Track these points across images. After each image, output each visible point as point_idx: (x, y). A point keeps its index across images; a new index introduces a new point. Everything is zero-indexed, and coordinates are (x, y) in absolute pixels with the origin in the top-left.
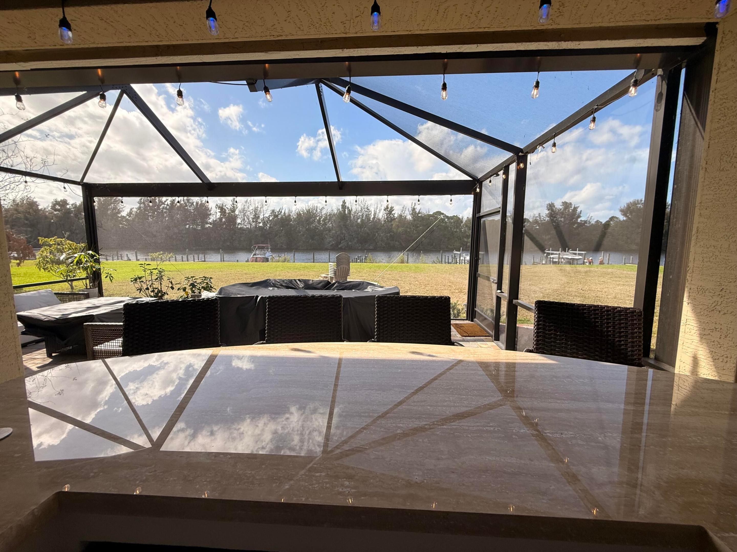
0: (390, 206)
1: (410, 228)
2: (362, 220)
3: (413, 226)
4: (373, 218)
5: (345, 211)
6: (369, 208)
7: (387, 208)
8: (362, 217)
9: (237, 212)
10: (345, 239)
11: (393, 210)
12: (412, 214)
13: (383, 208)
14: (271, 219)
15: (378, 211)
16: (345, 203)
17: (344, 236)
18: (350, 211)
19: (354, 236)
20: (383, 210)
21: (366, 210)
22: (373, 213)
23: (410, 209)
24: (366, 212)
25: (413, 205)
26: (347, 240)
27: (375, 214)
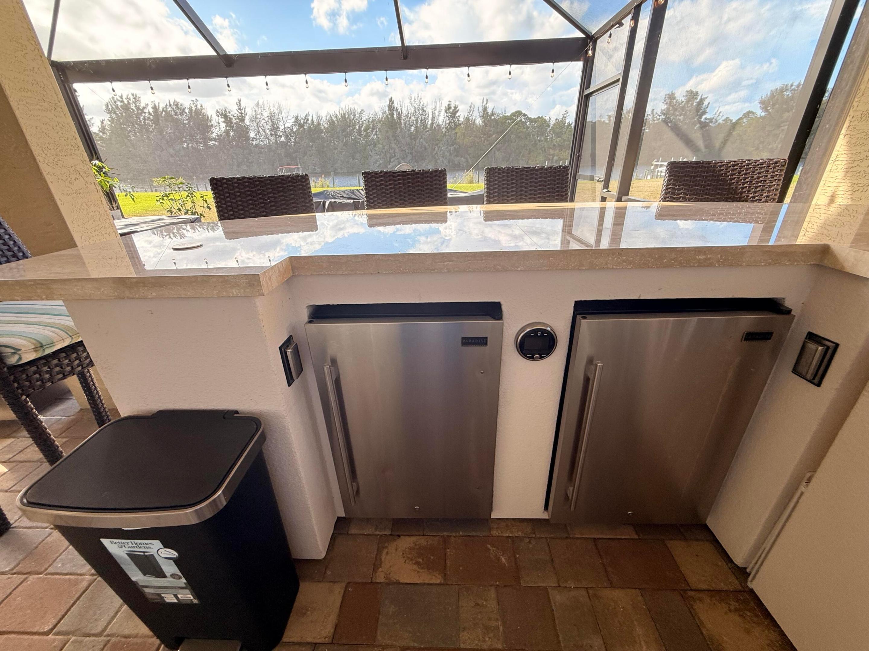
0: (453, 106)
1: (480, 138)
2: (416, 128)
3: (484, 134)
4: (431, 125)
5: (393, 114)
6: (425, 109)
7: (449, 108)
8: (417, 123)
9: (247, 122)
10: (395, 155)
11: (458, 111)
12: (483, 116)
13: (443, 109)
14: (294, 130)
15: (437, 114)
16: (393, 103)
18: (399, 115)
19: (407, 151)
20: (443, 111)
21: (421, 112)
22: (430, 116)
23: (481, 109)
24: (421, 115)
25: (485, 103)
26: (398, 157)
27: (433, 118)
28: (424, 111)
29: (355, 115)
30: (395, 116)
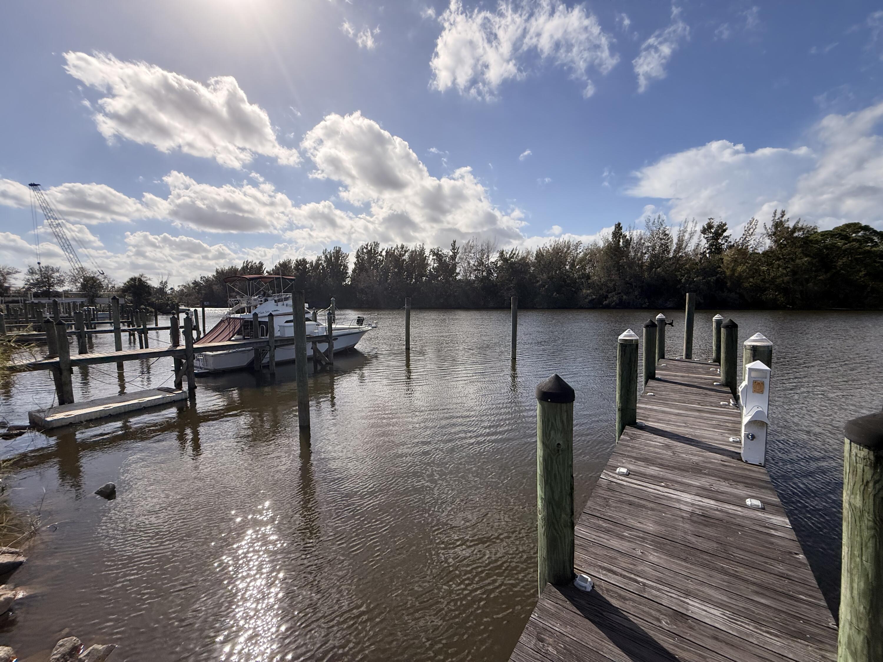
0: (716, 223)
1: (770, 264)
2: (653, 256)
3: (779, 259)
4: (675, 251)
5: (619, 241)
6: (667, 232)
7: (710, 226)
8: (654, 250)
9: (458, 260)
10: (615, 290)
11: (725, 231)
12: (774, 234)
13: (699, 228)
14: (499, 265)
15: (687, 236)
16: (621, 228)
17: (615, 285)
18: (628, 243)
19: (634, 284)
20: (699, 232)
21: (661, 236)
22: (675, 241)
23: (770, 225)
24: (661, 239)
25: (778, 215)
26: (620, 291)
27: (680, 241)
28: (666, 235)
29: (569, 248)
30: (621, 243)
